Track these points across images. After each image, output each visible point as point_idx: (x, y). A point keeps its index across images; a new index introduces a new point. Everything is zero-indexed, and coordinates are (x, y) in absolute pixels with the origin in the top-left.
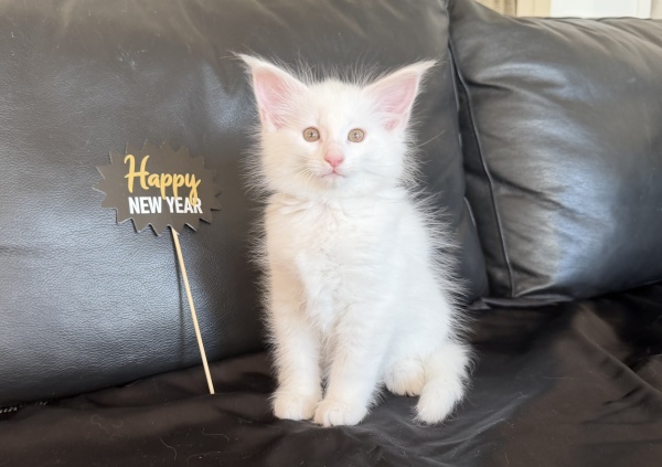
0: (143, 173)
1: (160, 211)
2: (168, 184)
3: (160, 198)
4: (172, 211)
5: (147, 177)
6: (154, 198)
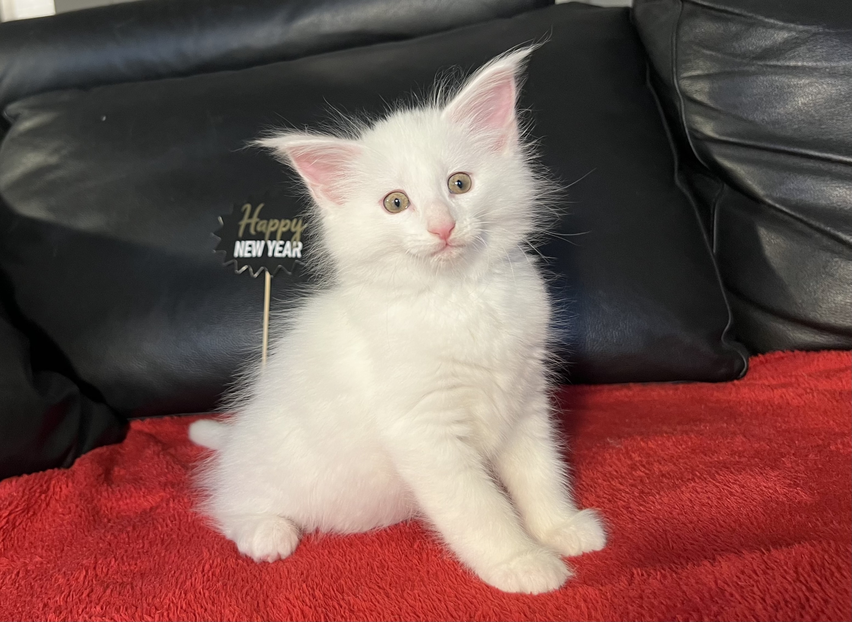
0: (255, 219)
1: (260, 255)
2: (273, 229)
3: (263, 243)
4: (270, 254)
5: (257, 223)
6: (258, 242)
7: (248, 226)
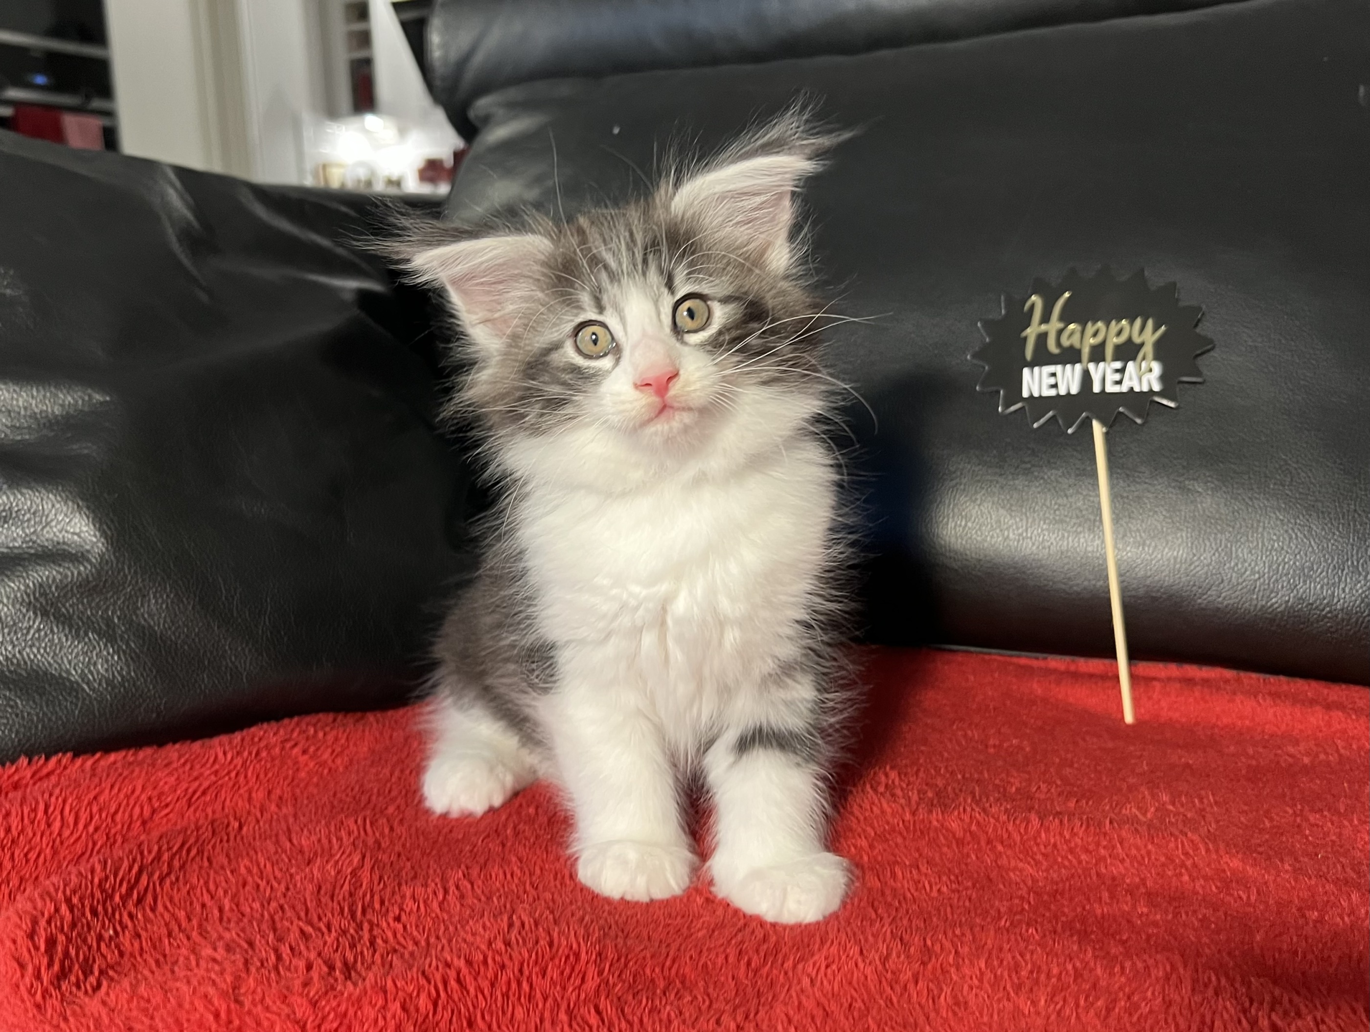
0: (1054, 325)
1: (1074, 390)
2: (1098, 340)
3: (1078, 367)
4: (1096, 389)
5: (1060, 332)
6: (1068, 367)
7: (1042, 338)
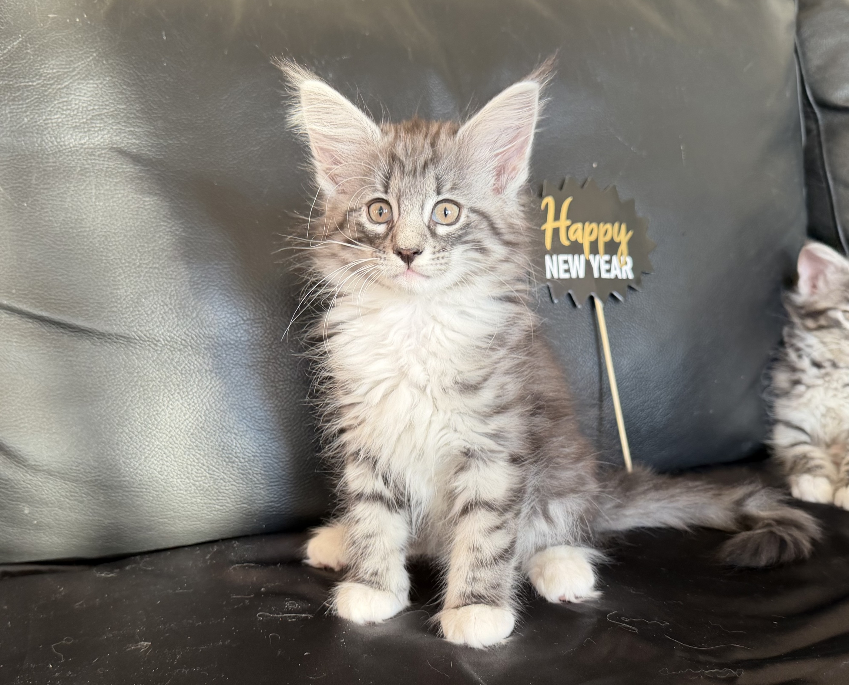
0: (563, 222)
1: (582, 275)
2: (593, 238)
3: (582, 257)
4: (596, 275)
5: (568, 228)
6: (576, 257)
7: (556, 231)
